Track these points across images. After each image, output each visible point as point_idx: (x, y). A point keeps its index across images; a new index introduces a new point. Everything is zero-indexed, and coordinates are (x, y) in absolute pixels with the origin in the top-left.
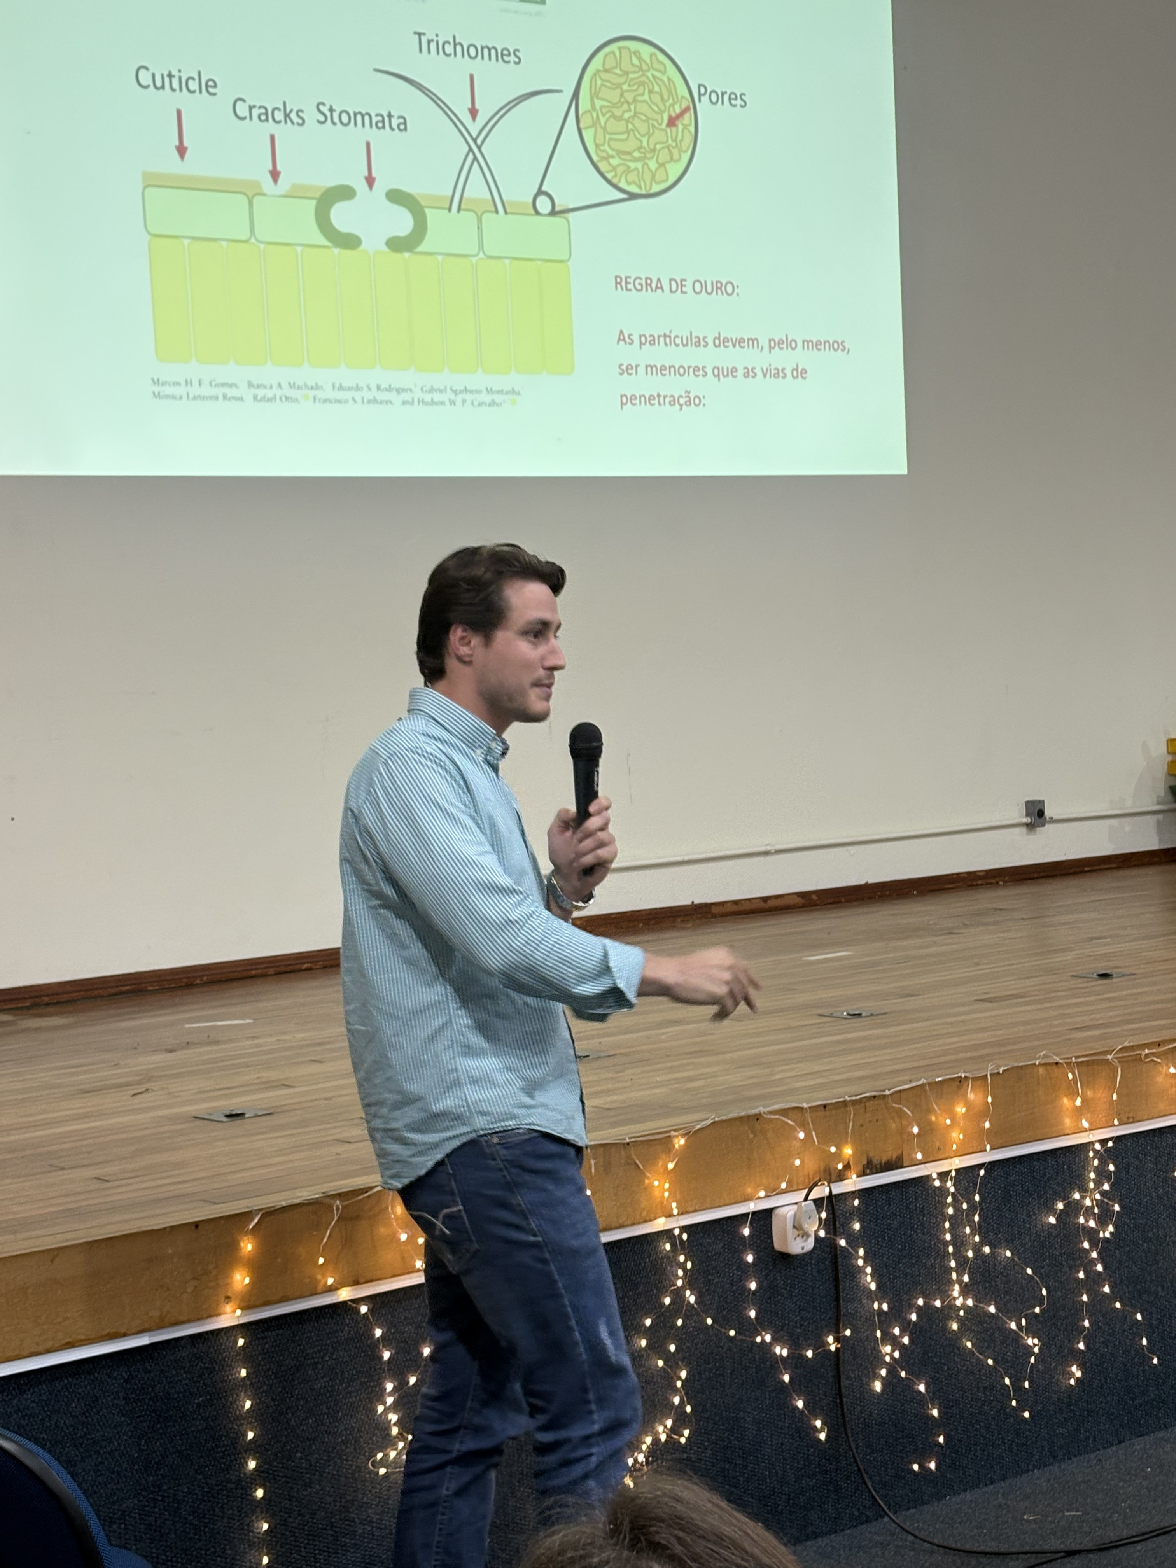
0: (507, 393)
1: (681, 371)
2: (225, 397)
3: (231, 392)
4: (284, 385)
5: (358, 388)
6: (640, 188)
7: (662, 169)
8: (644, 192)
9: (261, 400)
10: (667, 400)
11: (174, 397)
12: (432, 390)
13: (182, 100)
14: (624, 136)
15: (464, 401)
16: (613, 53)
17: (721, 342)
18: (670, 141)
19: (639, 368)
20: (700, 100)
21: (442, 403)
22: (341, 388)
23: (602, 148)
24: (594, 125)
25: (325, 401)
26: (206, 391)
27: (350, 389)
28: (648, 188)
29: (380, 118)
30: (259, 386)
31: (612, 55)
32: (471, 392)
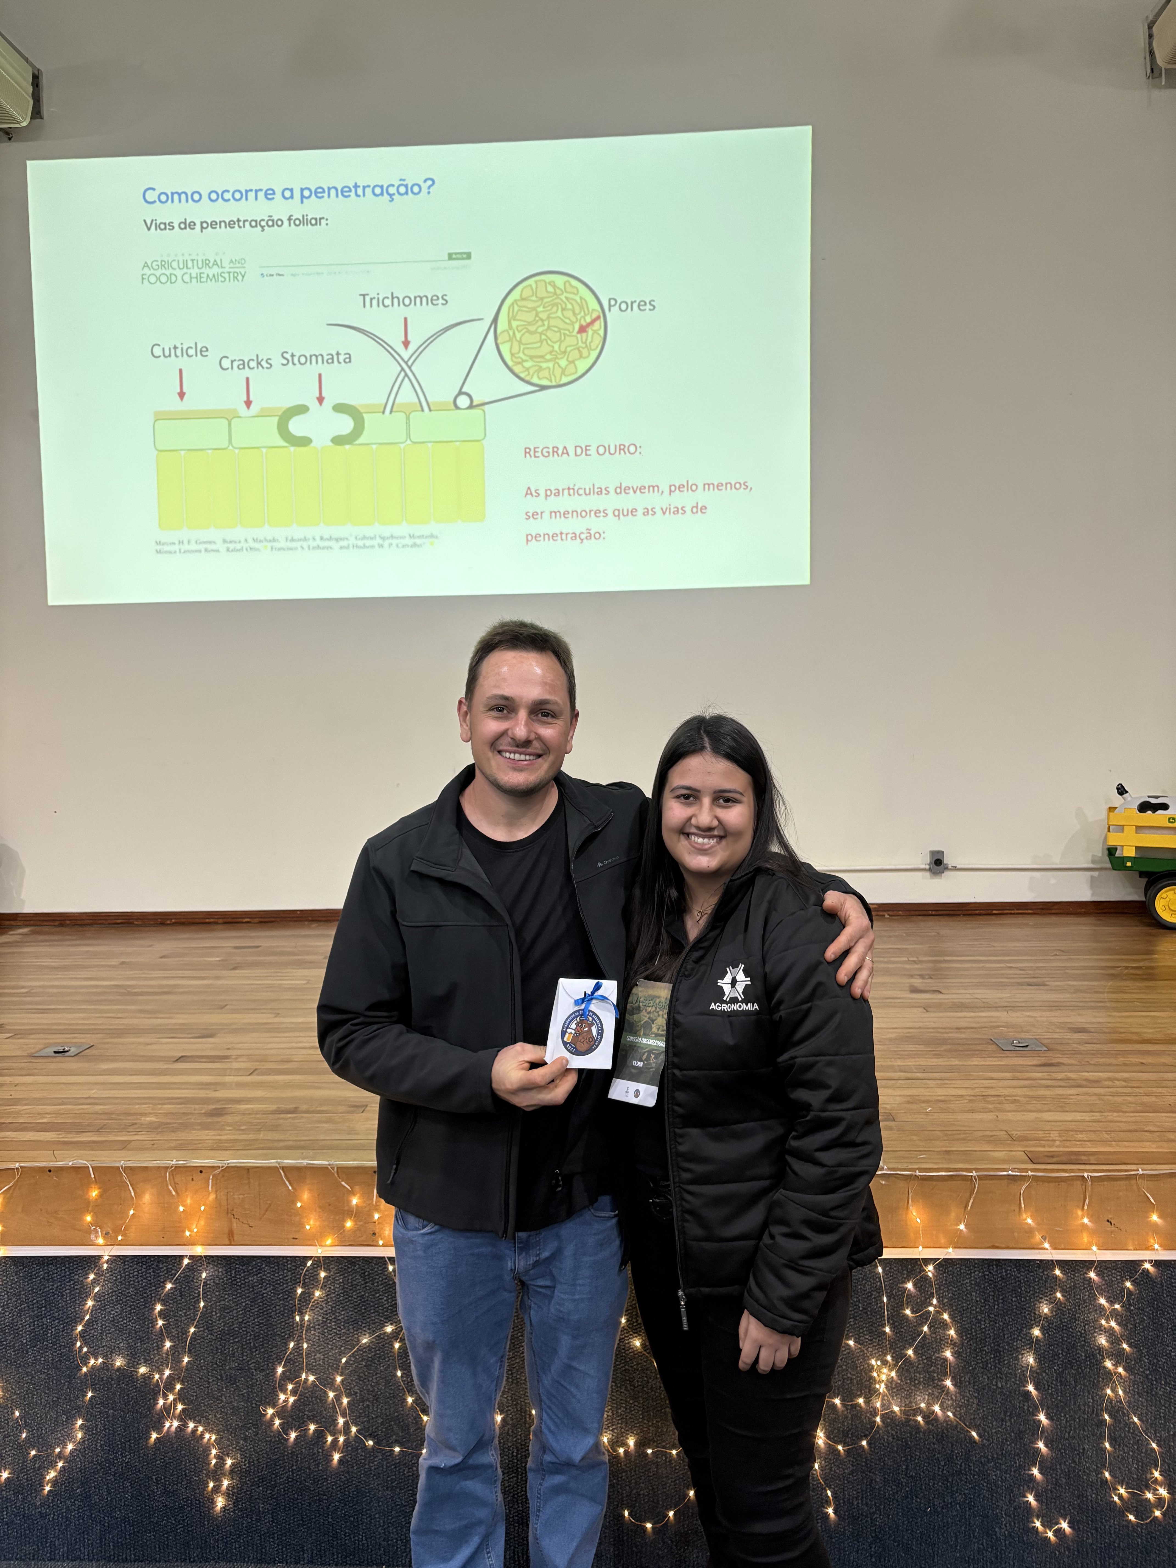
0: (427, 537)
1: (582, 514)
2: (206, 550)
3: (210, 547)
4: (250, 540)
5: (305, 539)
6: (551, 381)
7: (572, 365)
8: (554, 383)
9: (232, 551)
10: (569, 536)
11: (170, 552)
12: (364, 538)
13: (182, 362)
14: (539, 345)
15: (390, 545)
16: (530, 286)
17: (621, 490)
18: (580, 344)
19: (543, 514)
20: (610, 310)
21: (373, 547)
22: (292, 540)
23: (516, 356)
24: (510, 340)
25: (279, 549)
26: (193, 547)
27: (299, 540)
28: (557, 381)
29: (330, 357)
30: (231, 542)
31: (529, 288)
32: (397, 538)
